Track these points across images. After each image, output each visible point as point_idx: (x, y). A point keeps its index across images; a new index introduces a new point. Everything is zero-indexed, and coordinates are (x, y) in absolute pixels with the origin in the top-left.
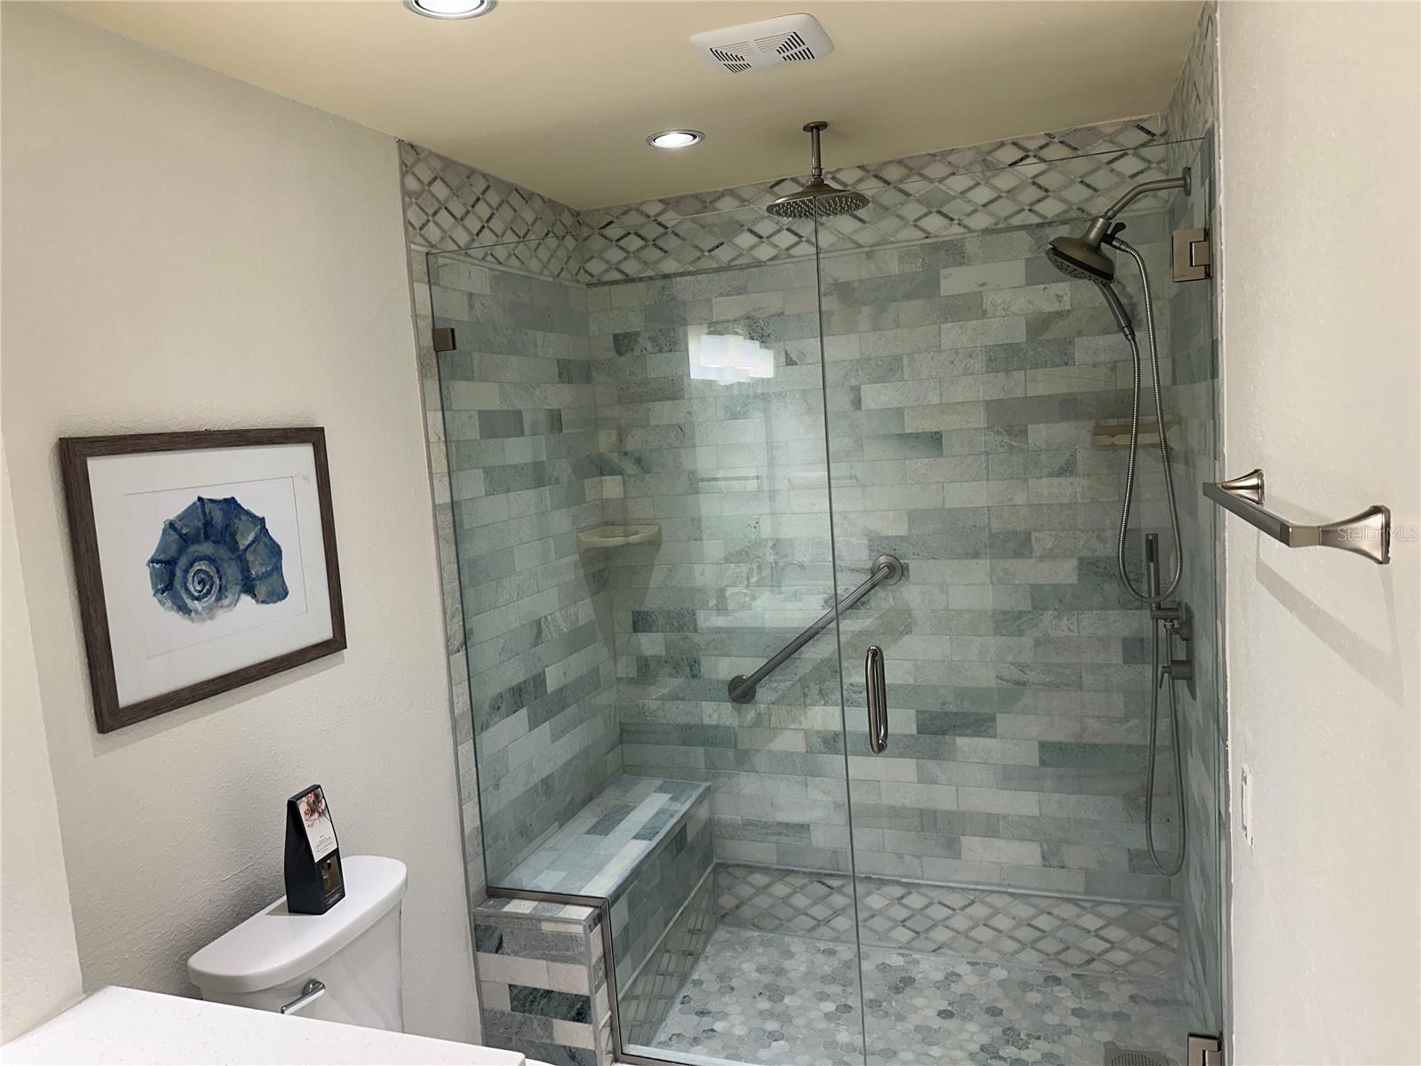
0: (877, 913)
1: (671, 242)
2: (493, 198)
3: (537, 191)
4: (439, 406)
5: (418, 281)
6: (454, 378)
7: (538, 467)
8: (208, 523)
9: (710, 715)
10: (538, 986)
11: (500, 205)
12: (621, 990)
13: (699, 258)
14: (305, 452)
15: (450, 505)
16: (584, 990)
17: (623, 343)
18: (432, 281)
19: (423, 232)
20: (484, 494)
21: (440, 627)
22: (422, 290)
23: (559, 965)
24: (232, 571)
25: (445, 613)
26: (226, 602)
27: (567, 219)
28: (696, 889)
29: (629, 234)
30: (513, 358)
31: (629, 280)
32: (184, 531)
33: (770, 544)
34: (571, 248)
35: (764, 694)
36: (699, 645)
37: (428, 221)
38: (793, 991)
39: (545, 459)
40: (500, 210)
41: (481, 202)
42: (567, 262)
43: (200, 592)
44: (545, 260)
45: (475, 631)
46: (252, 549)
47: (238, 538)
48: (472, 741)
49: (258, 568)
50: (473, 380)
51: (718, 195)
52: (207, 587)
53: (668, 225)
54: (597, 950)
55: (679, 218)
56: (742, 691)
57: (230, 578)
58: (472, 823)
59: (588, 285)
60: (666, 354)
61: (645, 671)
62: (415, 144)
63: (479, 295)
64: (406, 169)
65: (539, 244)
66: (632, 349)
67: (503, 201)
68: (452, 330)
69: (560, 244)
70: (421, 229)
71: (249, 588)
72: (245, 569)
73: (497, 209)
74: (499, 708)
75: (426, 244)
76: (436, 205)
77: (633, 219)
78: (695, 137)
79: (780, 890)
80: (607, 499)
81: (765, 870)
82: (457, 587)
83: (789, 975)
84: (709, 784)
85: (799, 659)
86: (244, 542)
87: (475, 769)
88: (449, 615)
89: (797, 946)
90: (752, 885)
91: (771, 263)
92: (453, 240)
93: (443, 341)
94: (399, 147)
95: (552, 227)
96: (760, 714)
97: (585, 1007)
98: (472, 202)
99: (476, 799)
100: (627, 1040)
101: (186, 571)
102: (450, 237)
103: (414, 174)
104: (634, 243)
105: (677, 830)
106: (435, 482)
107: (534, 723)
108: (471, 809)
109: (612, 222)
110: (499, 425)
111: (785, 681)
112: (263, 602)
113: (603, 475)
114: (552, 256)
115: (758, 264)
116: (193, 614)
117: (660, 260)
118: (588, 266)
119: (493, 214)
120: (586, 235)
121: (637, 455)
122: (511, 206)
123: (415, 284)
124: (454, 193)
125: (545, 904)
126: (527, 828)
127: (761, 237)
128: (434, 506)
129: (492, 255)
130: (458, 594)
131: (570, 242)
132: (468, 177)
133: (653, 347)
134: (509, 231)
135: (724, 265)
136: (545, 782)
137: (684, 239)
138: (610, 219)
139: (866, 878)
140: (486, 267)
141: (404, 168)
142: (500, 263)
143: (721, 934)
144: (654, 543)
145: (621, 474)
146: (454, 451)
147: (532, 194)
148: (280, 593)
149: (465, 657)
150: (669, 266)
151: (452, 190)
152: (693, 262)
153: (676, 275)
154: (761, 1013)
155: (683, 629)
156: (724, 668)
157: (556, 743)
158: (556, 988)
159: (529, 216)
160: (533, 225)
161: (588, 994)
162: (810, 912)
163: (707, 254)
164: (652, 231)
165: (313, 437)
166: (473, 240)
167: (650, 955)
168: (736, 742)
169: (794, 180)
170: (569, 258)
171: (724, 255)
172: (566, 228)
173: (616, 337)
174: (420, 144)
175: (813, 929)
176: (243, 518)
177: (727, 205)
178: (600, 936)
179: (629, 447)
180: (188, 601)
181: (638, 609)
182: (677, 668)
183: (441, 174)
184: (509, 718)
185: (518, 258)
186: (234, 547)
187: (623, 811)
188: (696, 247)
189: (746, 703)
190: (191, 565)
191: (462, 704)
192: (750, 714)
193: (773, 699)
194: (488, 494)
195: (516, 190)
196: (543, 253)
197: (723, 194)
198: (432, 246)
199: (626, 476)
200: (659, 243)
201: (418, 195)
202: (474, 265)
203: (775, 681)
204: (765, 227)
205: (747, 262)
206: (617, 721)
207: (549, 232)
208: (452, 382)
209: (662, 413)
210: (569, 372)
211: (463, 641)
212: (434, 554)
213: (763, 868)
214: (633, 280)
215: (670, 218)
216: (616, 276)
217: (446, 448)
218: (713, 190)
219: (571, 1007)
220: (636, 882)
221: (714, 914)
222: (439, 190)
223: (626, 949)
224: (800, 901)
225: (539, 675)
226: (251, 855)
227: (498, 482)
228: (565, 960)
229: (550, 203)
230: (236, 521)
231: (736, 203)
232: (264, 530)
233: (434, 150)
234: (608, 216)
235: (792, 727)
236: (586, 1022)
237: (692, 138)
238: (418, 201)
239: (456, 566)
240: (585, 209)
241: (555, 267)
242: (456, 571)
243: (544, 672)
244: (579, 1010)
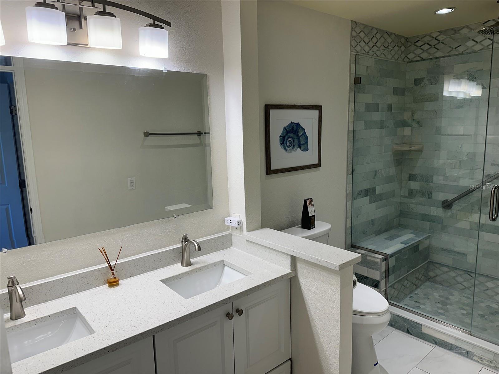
0: (490, 289)
1: (440, 46)
2: (378, 36)
3: (393, 32)
4: (354, 101)
5: (353, 63)
6: (359, 93)
7: (382, 122)
8: (293, 129)
9: (433, 212)
10: (364, 275)
11: (380, 38)
12: (390, 283)
13: (451, 51)
14: (317, 112)
15: (353, 131)
16: (378, 279)
17: (418, 82)
18: (356, 63)
19: (355, 48)
20: (363, 129)
21: (346, 167)
22: (353, 66)
23: (371, 270)
24: (296, 142)
25: (347, 163)
26: (294, 149)
27: (403, 40)
28: (420, 266)
29: (425, 44)
30: (378, 87)
31: (423, 60)
32: (287, 130)
33: (466, 154)
34: (403, 50)
35: (455, 207)
36: (432, 187)
37: (357, 45)
38: (451, 305)
39: (385, 120)
40: (380, 40)
41: (374, 37)
42: (401, 55)
43: (289, 145)
44: (393, 55)
45: (356, 170)
46: (301, 136)
47: (299, 133)
48: (351, 201)
49: (302, 142)
50: (365, 93)
51: (462, 28)
52: (291, 145)
53: (440, 40)
54: (383, 269)
55: (445, 37)
56: (447, 205)
57: (296, 143)
58: (349, 225)
59: (408, 62)
60: (433, 85)
61: (411, 194)
62: (356, 21)
63: (370, 67)
64: (353, 29)
65: (392, 49)
66: (421, 84)
67: (381, 36)
68: (361, 78)
69: (399, 49)
70: (355, 47)
71: (300, 147)
72: (299, 142)
73: (379, 39)
74: (360, 194)
75: (356, 52)
76: (360, 39)
77: (427, 39)
78: (452, 9)
79: (452, 274)
80: (405, 135)
81: (448, 266)
82: (352, 156)
83: (451, 300)
84: (430, 235)
85: (472, 196)
86: (300, 135)
87: (351, 210)
88: (348, 164)
89: (456, 293)
90: (441, 270)
91: (481, 51)
92: (364, 50)
93: (357, 81)
94: (352, 23)
95: (397, 44)
96: (453, 214)
97: (378, 283)
98: (371, 38)
99: (351, 218)
100: (390, 299)
101: (287, 140)
102: (363, 49)
103: (355, 31)
104: (426, 47)
105: (416, 244)
106: (350, 123)
107: (371, 202)
108: (349, 221)
109: (419, 40)
110: (372, 108)
111: (465, 203)
112: (303, 151)
113: (404, 127)
114: (396, 53)
115: (475, 52)
116: (287, 151)
117: (436, 52)
118: (408, 56)
119: (378, 41)
120: (409, 45)
121: (418, 120)
122: (384, 38)
123: (351, 64)
124: (366, 35)
125: (369, 252)
126: (365, 232)
127: (477, 42)
128: (348, 131)
129: (376, 54)
130: (352, 158)
131: (403, 48)
132: (371, 30)
133: (429, 83)
134: (382, 46)
135: (461, 53)
136: (372, 220)
137: (446, 45)
138: (419, 39)
139: (487, 276)
140: (373, 58)
141: (352, 29)
142: (378, 56)
143: (428, 283)
144: (420, 151)
145: (411, 127)
146: (356, 115)
147: (391, 33)
148: (306, 149)
149: (352, 177)
150: (438, 54)
151: (365, 34)
152: (448, 52)
153: (440, 57)
154: (438, 307)
155: (427, 181)
156: (441, 197)
157: (377, 210)
158: (369, 276)
159: (389, 40)
160: (390, 43)
161: (379, 280)
162: (463, 283)
163: (454, 49)
164: (434, 42)
165: (319, 108)
166: (370, 50)
167: (401, 278)
168: (442, 222)
169: (494, 20)
170: (402, 53)
171: (461, 49)
172: (402, 43)
173: (415, 80)
174: (358, 21)
175: (463, 289)
176: (301, 128)
177: (465, 31)
178: (385, 265)
179: (415, 118)
180: (287, 147)
181: (411, 173)
182: (423, 195)
183: (363, 30)
184: (363, 198)
185: (384, 54)
186: (297, 136)
187: (398, 236)
188: (450, 47)
189: (449, 209)
190: (288, 139)
191: (350, 190)
192: (449, 213)
193: (459, 209)
194: (365, 129)
195: (386, 32)
196: (393, 53)
197: (463, 28)
198: (358, 52)
199: (413, 128)
200: (436, 46)
201: (355, 37)
202: (369, 57)
203: (461, 203)
204: (479, 38)
205: (470, 51)
206: (399, 210)
207: (396, 45)
208: (358, 94)
209: (429, 106)
210: (396, 91)
211: (352, 172)
212: (346, 145)
213: (447, 266)
214: (424, 60)
215: (441, 38)
216: (418, 59)
217: (354, 113)
218: (460, 26)
219: (374, 283)
220: (399, 254)
221: (426, 277)
222: (362, 35)
223: (393, 272)
224: (459, 279)
225: (374, 188)
226: (293, 214)
227: (369, 125)
228: (373, 269)
229: (397, 36)
230: (299, 129)
231: (468, 30)
232: (305, 132)
233: (361, 22)
234: (418, 38)
235: (465, 220)
236: (377, 288)
237: (451, 10)
238: (355, 39)
239: (352, 149)
240: (409, 37)
241: (396, 57)
242: (352, 151)
243: (376, 187)
244: (376, 284)
